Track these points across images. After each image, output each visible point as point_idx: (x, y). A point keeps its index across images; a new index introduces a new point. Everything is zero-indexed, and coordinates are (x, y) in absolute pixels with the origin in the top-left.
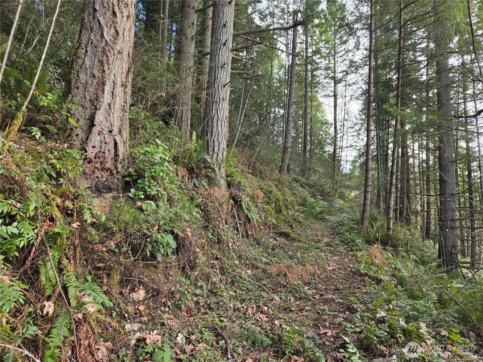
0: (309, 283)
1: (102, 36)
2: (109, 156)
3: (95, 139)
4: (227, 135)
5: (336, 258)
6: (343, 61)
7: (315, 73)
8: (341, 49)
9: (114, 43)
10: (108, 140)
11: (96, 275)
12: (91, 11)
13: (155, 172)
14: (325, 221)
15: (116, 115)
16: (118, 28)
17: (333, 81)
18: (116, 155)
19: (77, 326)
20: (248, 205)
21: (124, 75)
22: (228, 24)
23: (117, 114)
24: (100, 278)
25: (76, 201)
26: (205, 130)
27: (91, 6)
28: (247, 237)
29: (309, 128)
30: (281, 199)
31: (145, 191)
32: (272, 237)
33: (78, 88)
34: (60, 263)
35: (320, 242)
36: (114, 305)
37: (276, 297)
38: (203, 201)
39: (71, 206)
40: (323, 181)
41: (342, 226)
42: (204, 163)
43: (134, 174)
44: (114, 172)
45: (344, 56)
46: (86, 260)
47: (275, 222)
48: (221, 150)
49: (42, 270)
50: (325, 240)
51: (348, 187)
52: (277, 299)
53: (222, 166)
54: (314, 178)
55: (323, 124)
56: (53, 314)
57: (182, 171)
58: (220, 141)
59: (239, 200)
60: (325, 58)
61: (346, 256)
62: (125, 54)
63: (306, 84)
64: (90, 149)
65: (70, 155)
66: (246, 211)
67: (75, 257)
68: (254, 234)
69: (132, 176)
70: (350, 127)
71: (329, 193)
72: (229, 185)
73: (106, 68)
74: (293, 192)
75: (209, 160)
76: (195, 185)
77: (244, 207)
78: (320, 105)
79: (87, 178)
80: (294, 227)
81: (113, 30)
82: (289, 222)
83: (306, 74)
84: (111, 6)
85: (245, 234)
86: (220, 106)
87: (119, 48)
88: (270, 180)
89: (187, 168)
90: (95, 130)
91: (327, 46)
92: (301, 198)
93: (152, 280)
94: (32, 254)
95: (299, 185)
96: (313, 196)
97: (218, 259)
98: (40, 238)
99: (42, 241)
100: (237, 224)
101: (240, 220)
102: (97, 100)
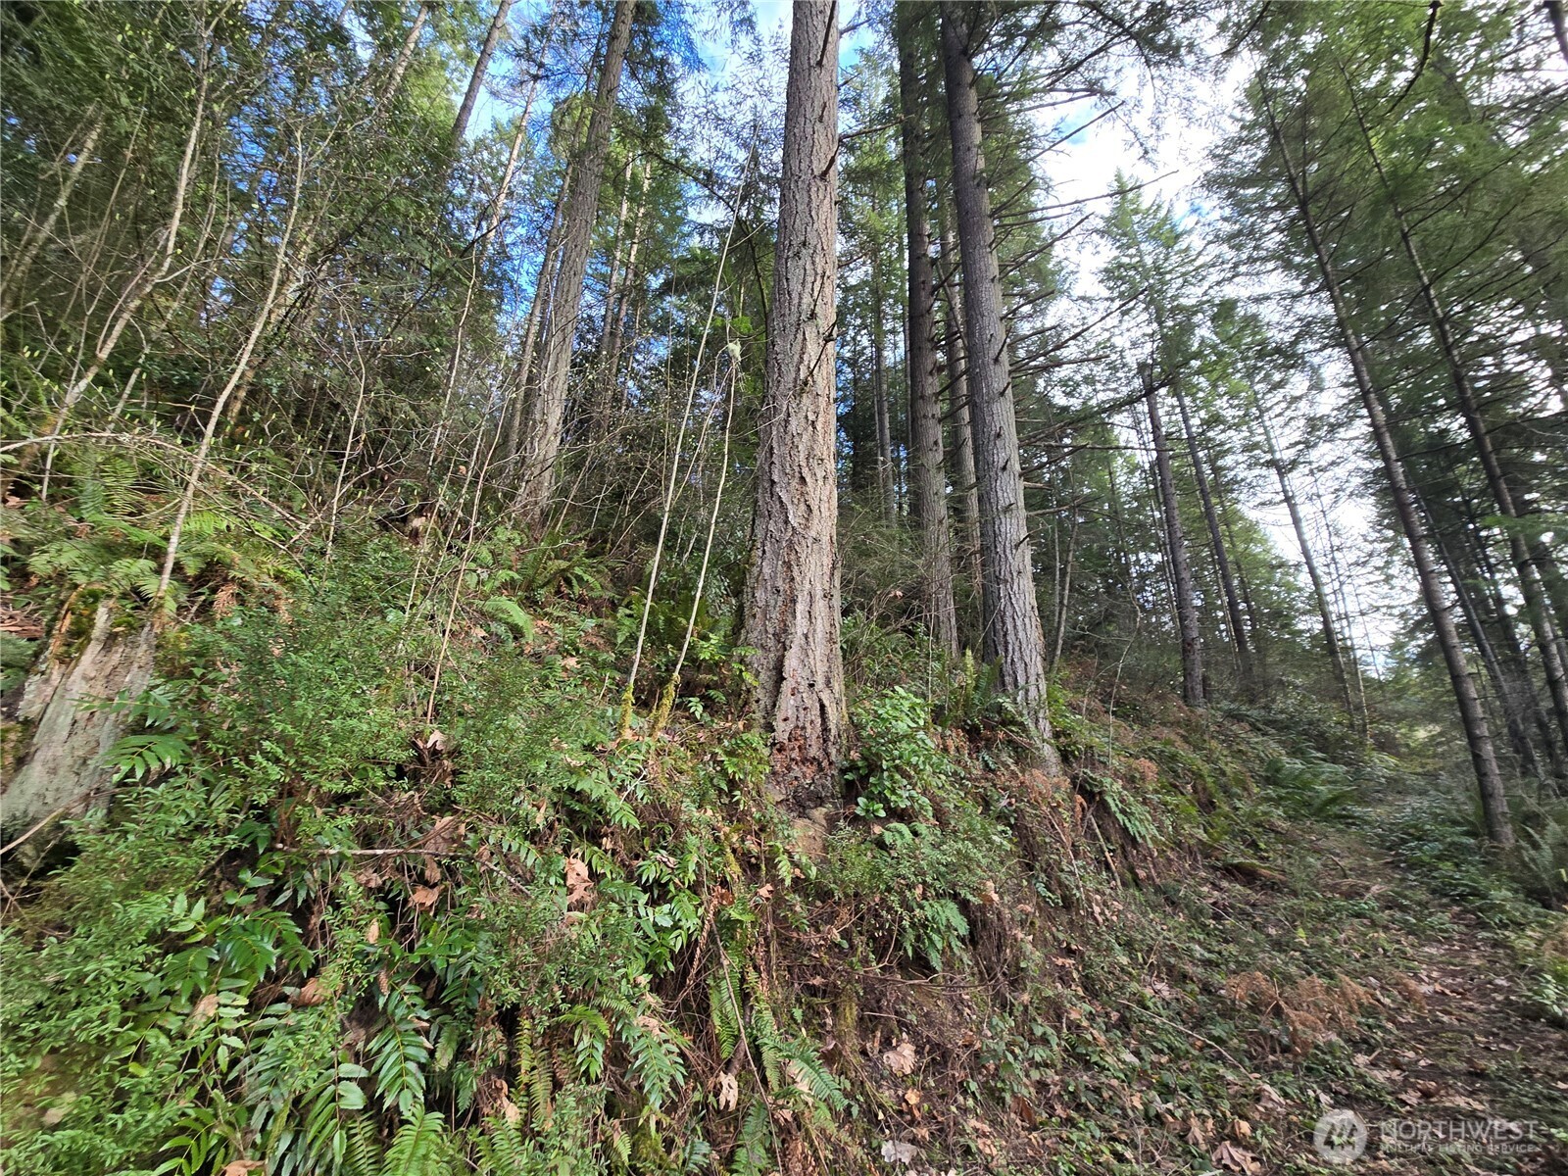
0: (1365, 1041)
1: (786, 522)
2: (813, 733)
3: (787, 704)
4: (1041, 643)
5: (1433, 951)
6: (1286, 424)
7: (1220, 463)
8: (1275, 400)
9: (807, 527)
10: (808, 703)
11: (810, 1006)
12: (767, 485)
13: (900, 758)
14: (1354, 824)
15: (818, 653)
16: (811, 502)
17: (1273, 471)
18: (825, 730)
19: (783, 1142)
20: (1122, 801)
21: (827, 578)
22: (1005, 432)
23: (819, 649)
24: (818, 1014)
25: (763, 836)
26: (990, 642)
27: (766, 477)
28: (1137, 885)
29: (1236, 582)
30: (1205, 772)
31: (886, 801)
32: (1205, 880)
33: (754, 616)
34: (743, 980)
35: (1362, 896)
36: (853, 1084)
37: (1267, 1087)
38: (1010, 804)
39: (755, 849)
40: (1314, 708)
41: (1419, 839)
42: (999, 713)
43: (860, 764)
44: (825, 764)
45: (1287, 413)
46: (789, 969)
47: (1205, 837)
48: (1032, 679)
49: (714, 1002)
50: (1375, 889)
51: (1401, 717)
52: (1275, 1096)
53: (1041, 715)
54: (1285, 704)
55: (1273, 568)
56: (738, 1104)
57: (956, 739)
58: (1027, 660)
59: (1096, 790)
60: (1237, 427)
61: (1469, 943)
62: (825, 539)
63: (1202, 491)
64: (779, 725)
65: (749, 744)
66: (1120, 816)
67: (768, 962)
68: (1154, 875)
69: (858, 769)
70: (1357, 564)
71: (1342, 739)
72: (1065, 756)
73: (796, 573)
74: (1235, 747)
75: (1010, 707)
76: (986, 764)
77: (1114, 809)
78: (1251, 529)
79: (778, 783)
80: (1262, 846)
81: (803, 507)
82: (1244, 832)
83: (1199, 472)
84: (797, 469)
85: (1128, 876)
86: (1015, 587)
87: (813, 533)
88: (1163, 724)
89: (963, 729)
90: (786, 687)
91: (1236, 402)
92: (1262, 761)
93: (927, 1015)
94: (696, 963)
95: (1248, 728)
96: (1296, 752)
97: (1074, 952)
98: (707, 927)
99: (710, 933)
100: (1103, 852)
101: (1108, 840)
102: (785, 631)
